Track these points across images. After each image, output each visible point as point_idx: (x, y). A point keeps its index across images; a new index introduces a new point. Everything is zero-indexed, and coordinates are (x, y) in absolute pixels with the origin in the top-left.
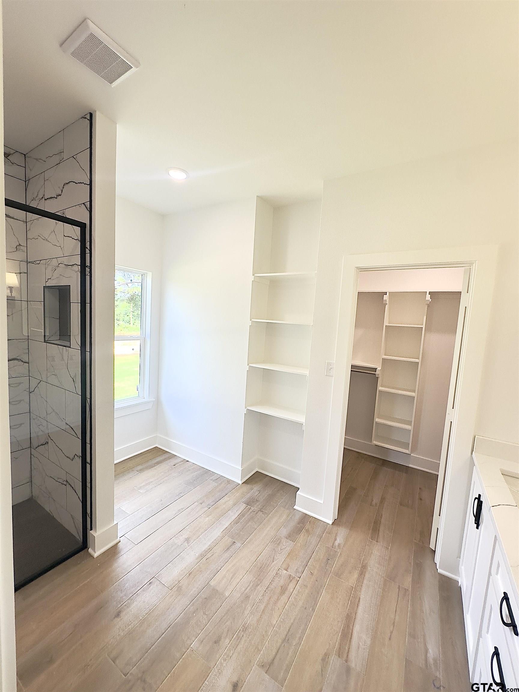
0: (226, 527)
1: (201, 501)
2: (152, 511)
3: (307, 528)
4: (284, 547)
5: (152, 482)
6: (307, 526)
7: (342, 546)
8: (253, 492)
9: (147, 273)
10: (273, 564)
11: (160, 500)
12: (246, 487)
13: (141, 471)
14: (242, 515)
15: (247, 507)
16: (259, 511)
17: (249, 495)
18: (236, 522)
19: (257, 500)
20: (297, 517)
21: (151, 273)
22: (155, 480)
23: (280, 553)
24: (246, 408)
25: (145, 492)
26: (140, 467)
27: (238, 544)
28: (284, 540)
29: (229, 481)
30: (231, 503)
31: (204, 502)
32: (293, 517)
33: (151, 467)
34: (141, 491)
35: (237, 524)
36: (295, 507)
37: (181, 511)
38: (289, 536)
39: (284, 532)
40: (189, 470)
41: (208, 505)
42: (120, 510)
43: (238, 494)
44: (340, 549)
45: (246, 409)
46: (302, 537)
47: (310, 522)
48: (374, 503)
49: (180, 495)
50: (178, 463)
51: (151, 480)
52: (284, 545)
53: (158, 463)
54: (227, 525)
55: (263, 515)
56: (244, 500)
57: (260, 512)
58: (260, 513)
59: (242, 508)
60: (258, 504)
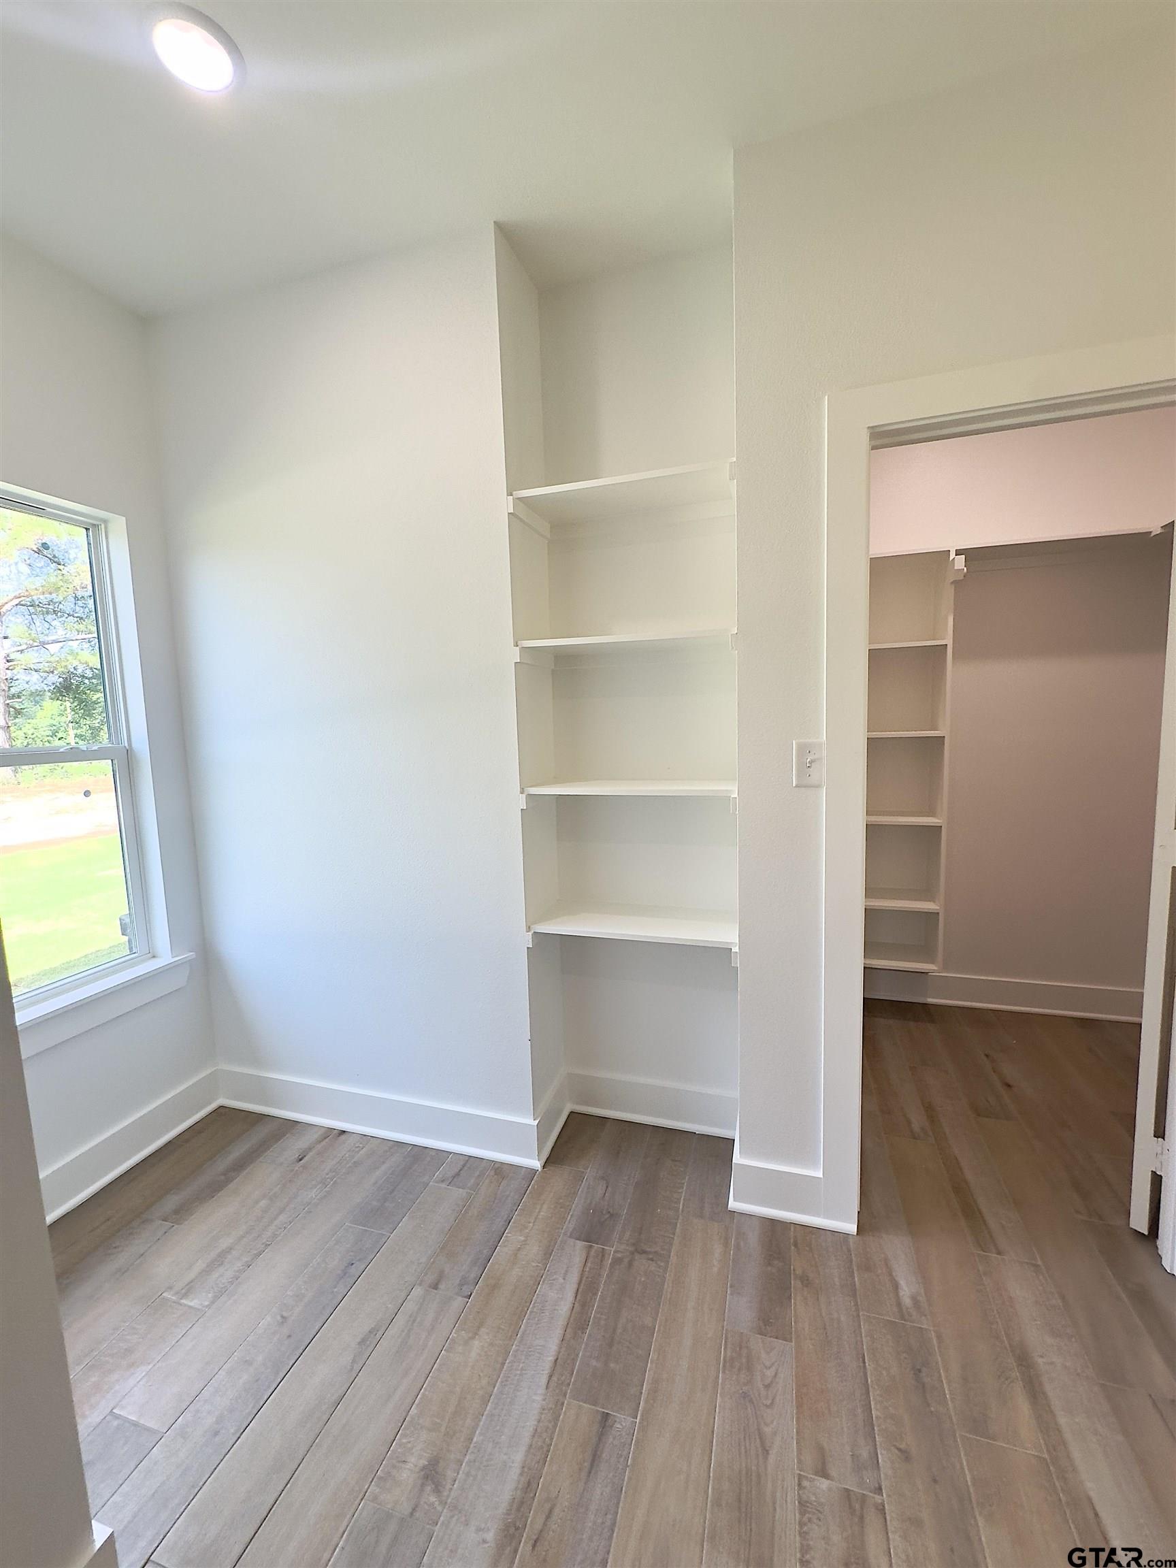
0: (551, 1359)
1: (430, 1278)
2: (257, 1381)
3: (799, 1272)
4: (770, 1373)
5: (229, 1250)
6: (798, 1265)
7: (922, 1299)
8: (588, 1188)
9: (105, 521)
10: (772, 1458)
11: (279, 1318)
12: (560, 1178)
13: (180, 1214)
14: (586, 1290)
15: (593, 1253)
16: (632, 1253)
17: (578, 1206)
18: (578, 1323)
19: (612, 1215)
20: (753, 1239)
21: (124, 518)
22: (243, 1237)
23: (772, 1403)
24: (529, 929)
25: (213, 1302)
26: (172, 1201)
27: (622, 1421)
28: (757, 1343)
29: (500, 1171)
30: (534, 1250)
31: (441, 1276)
32: (742, 1244)
33: (214, 1189)
34: (194, 1303)
35: (583, 1330)
36: (733, 1204)
37: (369, 1341)
38: (766, 1322)
39: (743, 1310)
40: (356, 1164)
41: (461, 1285)
42: (116, 1423)
43: (545, 1206)
44: (925, 1316)
45: (530, 933)
46: (801, 1310)
47: (796, 1245)
48: (916, 1126)
49: (349, 1273)
50: (310, 1149)
51: (225, 1243)
52: (768, 1364)
53: (240, 1166)
54: (553, 1346)
55: (653, 1267)
56: (570, 1225)
57: (637, 1256)
58: (641, 1263)
59: (578, 1259)
60: (619, 1228)
